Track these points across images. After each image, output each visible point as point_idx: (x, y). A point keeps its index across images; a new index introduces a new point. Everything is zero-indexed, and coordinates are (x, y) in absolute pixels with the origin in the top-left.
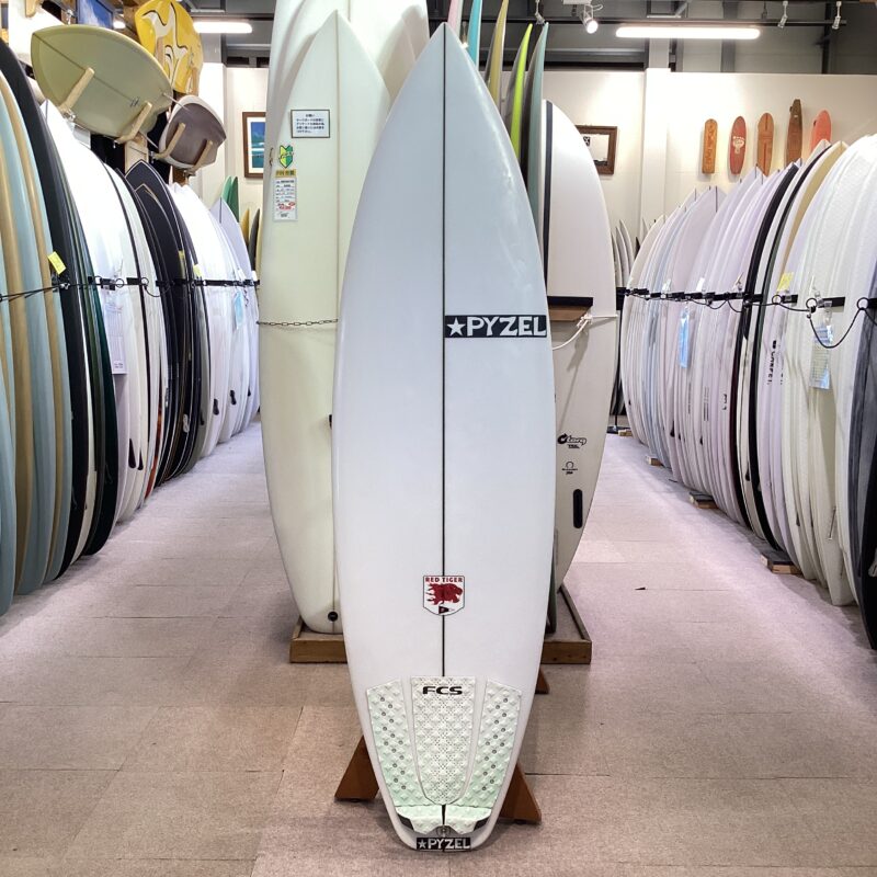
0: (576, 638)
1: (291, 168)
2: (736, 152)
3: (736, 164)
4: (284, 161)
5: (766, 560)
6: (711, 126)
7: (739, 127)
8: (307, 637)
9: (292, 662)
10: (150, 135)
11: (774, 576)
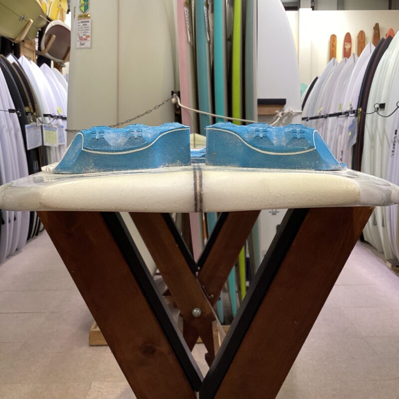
1: (87, 13)
2: (347, 50)
4: (83, 8)
6: (333, 38)
7: (348, 38)
9: (91, 346)
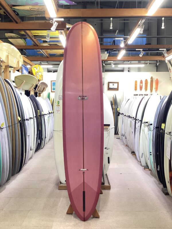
0: (108, 185)
1: (59, 104)
2: (141, 86)
3: (141, 88)
5: (144, 168)
6: (136, 82)
7: (141, 82)
8: (61, 185)
9: (59, 190)
10: (34, 89)
11: (145, 171)
